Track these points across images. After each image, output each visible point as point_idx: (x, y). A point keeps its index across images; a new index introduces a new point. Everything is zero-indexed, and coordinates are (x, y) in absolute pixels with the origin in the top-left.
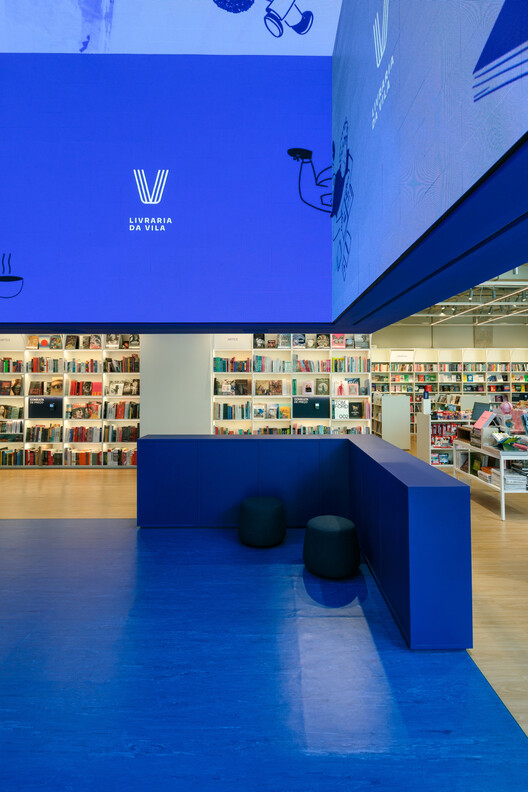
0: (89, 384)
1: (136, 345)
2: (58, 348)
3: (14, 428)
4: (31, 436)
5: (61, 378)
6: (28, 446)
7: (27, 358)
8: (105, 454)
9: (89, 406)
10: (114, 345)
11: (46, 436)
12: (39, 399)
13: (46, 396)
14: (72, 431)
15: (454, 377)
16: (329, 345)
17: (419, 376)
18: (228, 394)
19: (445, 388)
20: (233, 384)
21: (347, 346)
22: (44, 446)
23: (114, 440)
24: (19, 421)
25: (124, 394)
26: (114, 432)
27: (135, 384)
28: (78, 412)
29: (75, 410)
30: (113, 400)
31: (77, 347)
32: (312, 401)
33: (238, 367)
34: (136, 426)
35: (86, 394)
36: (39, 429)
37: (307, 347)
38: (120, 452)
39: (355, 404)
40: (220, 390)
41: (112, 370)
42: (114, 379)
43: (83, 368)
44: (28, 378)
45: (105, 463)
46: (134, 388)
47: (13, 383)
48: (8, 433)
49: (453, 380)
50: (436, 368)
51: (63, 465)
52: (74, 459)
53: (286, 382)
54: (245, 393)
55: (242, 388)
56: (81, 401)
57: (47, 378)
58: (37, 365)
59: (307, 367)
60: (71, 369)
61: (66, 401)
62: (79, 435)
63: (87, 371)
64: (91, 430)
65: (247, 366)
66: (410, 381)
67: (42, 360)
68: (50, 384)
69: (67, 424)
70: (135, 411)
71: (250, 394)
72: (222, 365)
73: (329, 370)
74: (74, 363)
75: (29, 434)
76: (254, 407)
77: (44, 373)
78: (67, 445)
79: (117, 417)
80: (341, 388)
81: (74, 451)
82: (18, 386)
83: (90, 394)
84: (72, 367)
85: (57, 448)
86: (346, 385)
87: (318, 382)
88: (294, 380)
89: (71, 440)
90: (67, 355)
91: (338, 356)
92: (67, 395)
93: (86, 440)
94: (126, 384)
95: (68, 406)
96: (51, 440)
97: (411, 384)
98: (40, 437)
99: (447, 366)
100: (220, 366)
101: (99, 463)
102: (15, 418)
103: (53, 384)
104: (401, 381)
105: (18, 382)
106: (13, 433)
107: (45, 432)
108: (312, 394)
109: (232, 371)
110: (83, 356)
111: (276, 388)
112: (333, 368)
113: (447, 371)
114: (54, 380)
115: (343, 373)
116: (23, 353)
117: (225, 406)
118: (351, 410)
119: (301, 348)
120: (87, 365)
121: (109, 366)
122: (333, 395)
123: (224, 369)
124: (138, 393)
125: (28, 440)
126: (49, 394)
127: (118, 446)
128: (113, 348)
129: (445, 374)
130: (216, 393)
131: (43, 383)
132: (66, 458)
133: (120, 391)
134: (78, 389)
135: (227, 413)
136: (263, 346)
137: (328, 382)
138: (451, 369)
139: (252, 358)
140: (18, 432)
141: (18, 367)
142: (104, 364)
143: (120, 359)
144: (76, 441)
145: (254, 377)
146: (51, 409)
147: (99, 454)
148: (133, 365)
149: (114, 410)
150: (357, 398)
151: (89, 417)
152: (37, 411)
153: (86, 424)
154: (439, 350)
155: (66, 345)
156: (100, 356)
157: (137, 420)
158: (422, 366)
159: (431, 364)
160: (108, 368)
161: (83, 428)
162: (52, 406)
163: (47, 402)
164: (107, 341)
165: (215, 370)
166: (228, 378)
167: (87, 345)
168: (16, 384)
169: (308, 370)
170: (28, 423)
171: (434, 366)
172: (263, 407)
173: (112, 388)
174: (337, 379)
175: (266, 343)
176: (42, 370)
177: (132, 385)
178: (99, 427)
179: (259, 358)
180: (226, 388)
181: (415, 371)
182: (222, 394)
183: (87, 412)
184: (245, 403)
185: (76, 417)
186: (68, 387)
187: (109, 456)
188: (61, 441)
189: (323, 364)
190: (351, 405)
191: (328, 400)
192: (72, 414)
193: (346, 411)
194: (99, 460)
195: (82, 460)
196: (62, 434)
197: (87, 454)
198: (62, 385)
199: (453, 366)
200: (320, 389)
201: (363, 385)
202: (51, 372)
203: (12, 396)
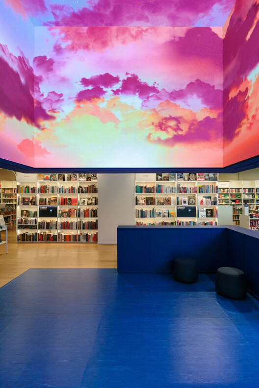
0: (70, 199)
1: (94, 179)
2: (54, 180)
3: (32, 222)
4: (41, 226)
5: (56, 196)
6: (39, 231)
7: (38, 186)
8: (79, 235)
9: (70, 211)
10: (83, 179)
11: (48, 226)
12: (44, 207)
13: (48, 205)
14: (62, 224)
15: (251, 196)
16: (196, 179)
17: (232, 195)
18: (143, 205)
19: (246, 201)
20: (145, 199)
21: (205, 179)
22: (48, 232)
23: (84, 228)
24: (34, 218)
25: (88, 204)
26: (84, 224)
27: (94, 199)
28: (64, 214)
29: (64, 213)
30: (83, 208)
31: (64, 180)
32: (187, 208)
33: (148, 190)
34: (95, 221)
35: (68, 205)
36: (44, 222)
37: (184, 180)
38: (87, 235)
39: (209, 210)
40: (138, 202)
41: (82, 192)
42: (82, 197)
43: (67, 191)
44: (38, 196)
45: (79, 240)
46: (94, 201)
47: (31, 199)
48: (29, 224)
49: (250, 197)
50: (241, 191)
51: (58, 241)
52: (63, 238)
53: (173, 198)
54: (152, 204)
55: (150, 201)
56: (66, 208)
57: (48, 196)
58: (43, 190)
59: (185, 190)
60: (61, 192)
61: (59, 208)
62: (66, 226)
63: (70, 192)
64: (72, 223)
65: (153, 190)
67: (46, 187)
68: (50, 199)
69: (59, 220)
70: (94, 214)
71: (155, 204)
72: (140, 190)
73: (196, 192)
74: (63, 188)
75: (39, 225)
76: (157, 211)
77: (47, 193)
78: (59, 231)
79: (85, 216)
80: (202, 201)
81: (63, 234)
82: (33, 200)
83: (71, 204)
84: (62, 190)
85: (54, 232)
86: (204, 199)
87: (189, 198)
88: (178, 198)
89: (61, 228)
90: (59, 184)
91: (201, 185)
92: (59, 205)
93: (69, 228)
94: (89, 199)
95: (59, 211)
96: (51, 228)
97: (227, 199)
98: (45, 227)
99: (247, 190)
100: (138, 190)
101: (76, 240)
102: (31, 217)
103: (52, 199)
104: (223, 198)
105: (33, 198)
106: (32, 224)
107: (48, 224)
108: (187, 205)
109: (145, 192)
110: (67, 185)
111: (168, 201)
112: (198, 191)
113: (247, 192)
114: (52, 197)
115: (203, 194)
116: (36, 183)
117: (142, 210)
118: (207, 213)
119: (182, 180)
120: (69, 189)
121: (81, 190)
122: (198, 206)
123: (141, 192)
124: (96, 204)
125: (39, 228)
126: (50, 204)
127: (85, 232)
128: (83, 181)
129: (246, 194)
130: (137, 204)
131: (46, 199)
132: (59, 238)
133: (86, 203)
134: (64, 202)
135: (143, 214)
136: (161, 179)
137: (194, 198)
138: (249, 191)
139: (155, 186)
140: (34, 224)
141: (33, 190)
142: (78, 189)
143: (87, 186)
144: (64, 229)
145: (156, 196)
146: (50, 212)
147: (76, 236)
148: (93, 190)
149: (83, 213)
150: (210, 207)
151: (70, 216)
152: (43, 213)
153: (69, 220)
154: (243, 181)
155: (58, 179)
156: (75, 184)
157: (97, 218)
158: (234, 190)
159: (239, 189)
160: (80, 191)
161: (67, 222)
163: (49, 209)
164: (80, 177)
165: (136, 192)
166: (142, 196)
167: (70, 179)
168: (32, 200)
169: (185, 192)
170: (39, 220)
171: (240, 190)
172: (161, 212)
173: (83, 201)
174: (200, 197)
175: (163, 178)
176: (46, 192)
177: (92, 200)
178: (75, 222)
179: (159, 186)
180: (141, 201)
181: (230, 192)
182: (139, 204)
183: (69, 214)
184: (151, 209)
185: (63, 217)
186: (59, 201)
187: (81, 236)
188: (56, 229)
189: (193, 189)
190: (207, 210)
191: (195, 208)
192: (62, 215)
193: (205, 214)
194: (76, 239)
195: (67, 239)
196: (57, 225)
197: (70, 236)
198: (56, 200)
199: (250, 190)
200: (191, 202)
201: (213, 200)
202: (50, 193)
203: (30, 206)
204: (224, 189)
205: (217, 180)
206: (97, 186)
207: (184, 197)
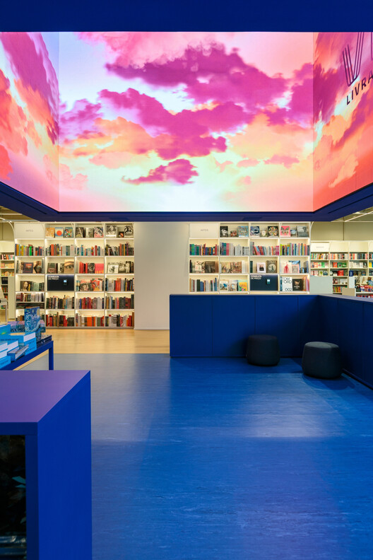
0: (93, 265)
1: (129, 235)
2: (70, 237)
3: (37, 299)
4: (50, 304)
5: (73, 260)
6: (47, 312)
7: (46, 245)
8: (107, 318)
9: (92, 282)
10: (113, 235)
11: (61, 304)
12: (55, 276)
13: (60, 274)
14: (81, 300)
15: (361, 264)
16: (278, 235)
17: (333, 263)
18: (200, 272)
19: (354, 272)
20: (203, 265)
21: (292, 235)
22: (60, 312)
23: (113, 307)
24: (40, 293)
25: (120, 272)
26: (113, 302)
27: (128, 265)
28: (85, 287)
29: (83, 284)
30: (112, 277)
31: (84, 236)
32: (264, 278)
33: (208, 251)
34: (130, 297)
35: (90, 272)
36: (55, 299)
37: (261, 236)
38: (118, 317)
39: (297, 280)
40: (193, 269)
41: (111, 254)
42: (111, 261)
43: (89, 253)
44: (46, 260)
45: (107, 325)
46: (128, 268)
47: (35, 264)
48: (32, 302)
49: (361, 266)
50: (347, 257)
51: (75, 327)
52: (83, 322)
53: (245, 263)
54: (213, 271)
55: (210, 268)
56: (86, 278)
57: (60, 261)
58: (54, 250)
59: (262, 251)
60: (80, 253)
61: (76, 279)
62: (87, 304)
63: (93, 254)
64: (96, 300)
65: (216, 251)
66: (326, 267)
67: (58, 246)
68: (63, 265)
69: (78, 295)
70: (129, 286)
71: (218, 272)
72: (196, 250)
73: (278, 253)
74: (82, 248)
75: (48, 302)
76: (220, 282)
77: (60, 256)
78: (77, 311)
79: (116, 289)
80: (286, 267)
81: (83, 316)
82: (39, 266)
83: (94, 272)
84: (81, 252)
85: (69, 313)
86: (290, 265)
87: (268, 263)
88: (251, 262)
89: (81, 307)
90: (76, 242)
91: (285, 244)
92: (77, 273)
93: (92, 308)
94: (120, 265)
95: (77, 281)
96: (65, 307)
97: (326, 270)
98: (57, 305)
99: (356, 255)
100: (193, 251)
101: (102, 325)
102: (36, 291)
103: (66, 265)
104: (319, 268)
105: (38, 263)
106: (36, 302)
107: (61, 301)
108: (264, 273)
109: (204, 254)
110: (89, 243)
111: (236, 268)
112: (281, 252)
113: (356, 259)
114: (67, 261)
115: (288, 256)
116: (43, 241)
117: (198, 281)
118: (294, 284)
119: (257, 237)
120: (92, 250)
121: (109, 252)
122: (280, 274)
123: (198, 253)
124: (131, 271)
125: (48, 307)
127: (115, 312)
128: (112, 237)
129: (354, 261)
130: (191, 271)
131: (57, 264)
132: (77, 322)
133: (116, 271)
134: (84, 269)
135: (200, 285)
136: (227, 235)
137: (276, 263)
138: (359, 258)
139: (219, 245)
140: (40, 302)
141: (39, 251)
142: (106, 249)
143: (118, 245)
144: (85, 308)
145: (220, 260)
146: (64, 284)
147: (102, 318)
148: (128, 251)
149: (113, 284)
150: (299, 275)
151: (92, 290)
152: (54, 285)
153: (92, 295)
154: (349, 242)
155: (76, 235)
156: (101, 243)
157: (132, 293)
158: (336, 255)
159: (343, 254)
160: (109, 253)
161: (89, 298)
162: (65, 281)
163: (61, 279)
164: (107, 231)
165: (191, 254)
166: (199, 261)
167: (93, 235)
168: (37, 265)
169: (262, 253)
170: (48, 295)
171: (345, 255)
172: (227, 283)
173: (112, 268)
174: (283, 261)
175: (229, 233)
176: (58, 254)
177: (125, 265)
178: (101, 298)
179: (224, 245)
180: (198, 267)
181: (330, 259)
182: (195, 272)
183: (91, 287)
184: (213, 279)
185: (83, 290)
186: (77, 267)
187: (110, 319)
188: (73, 308)
189: (273, 250)
190: (294, 280)
191: (276, 277)
192: (80, 288)
193: (290, 286)
194: (102, 322)
195: (89, 322)
196: (73, 303)
197: (93, 318)
198: (73, 266)
199: (361, 255)
200: (270, 269)
201: (302, 265)
202: (64, 255)
203: (34, 274)
204: (321, 253)
205: (308, 236)
206: (132, 245)
207: (260, 262)
